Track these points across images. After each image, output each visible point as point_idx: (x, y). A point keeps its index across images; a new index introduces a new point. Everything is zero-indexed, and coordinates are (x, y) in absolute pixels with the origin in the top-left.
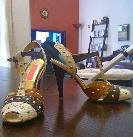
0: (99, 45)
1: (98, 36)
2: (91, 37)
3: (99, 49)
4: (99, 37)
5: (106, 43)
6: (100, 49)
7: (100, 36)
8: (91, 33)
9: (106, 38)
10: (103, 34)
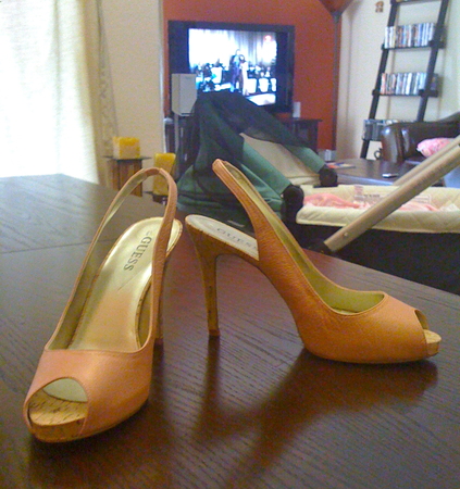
0: (414, 75)
1: (409, 44)
2: (386, 47)
3: (411, 89)
4: (413, 46)
5: (438, 69)
6: (415, 92)
7: (416, 45)
8: (386, 33)
9: (440, 52)
10: (427, 35)
